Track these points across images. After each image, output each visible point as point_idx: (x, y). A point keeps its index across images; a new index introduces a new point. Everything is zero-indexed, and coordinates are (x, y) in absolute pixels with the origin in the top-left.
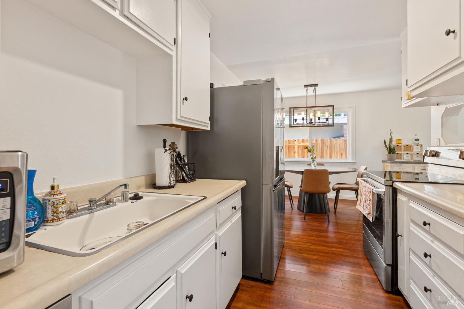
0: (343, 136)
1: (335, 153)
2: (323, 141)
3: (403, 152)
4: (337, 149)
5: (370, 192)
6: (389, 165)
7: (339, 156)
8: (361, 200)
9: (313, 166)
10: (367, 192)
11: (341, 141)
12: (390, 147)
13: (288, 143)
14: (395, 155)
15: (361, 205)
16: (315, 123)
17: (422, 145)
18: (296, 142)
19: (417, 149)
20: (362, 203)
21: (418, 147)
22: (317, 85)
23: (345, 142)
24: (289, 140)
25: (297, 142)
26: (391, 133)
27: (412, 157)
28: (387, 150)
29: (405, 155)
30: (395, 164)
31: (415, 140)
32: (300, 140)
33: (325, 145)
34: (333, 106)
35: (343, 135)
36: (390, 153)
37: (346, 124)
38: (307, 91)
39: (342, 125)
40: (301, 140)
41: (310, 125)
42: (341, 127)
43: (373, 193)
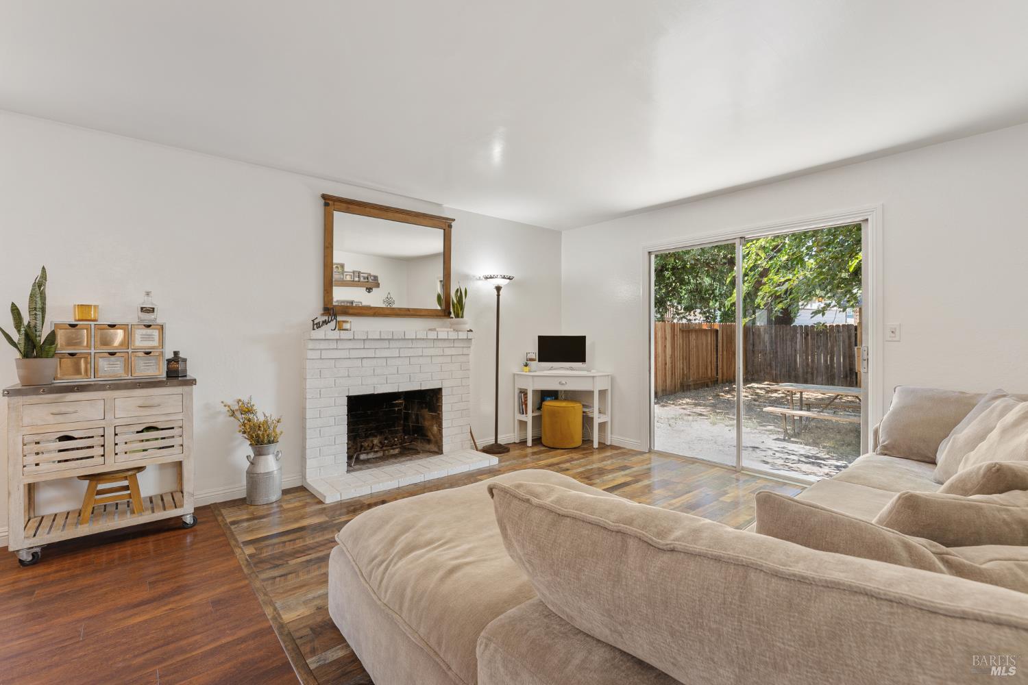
3: (93, 351)
14: (52, 362)
17: (162, 327)
19: (149, 337)
21: (149, 331)
27: (128, 366)
29: (102, 360)
31: (142, 308)
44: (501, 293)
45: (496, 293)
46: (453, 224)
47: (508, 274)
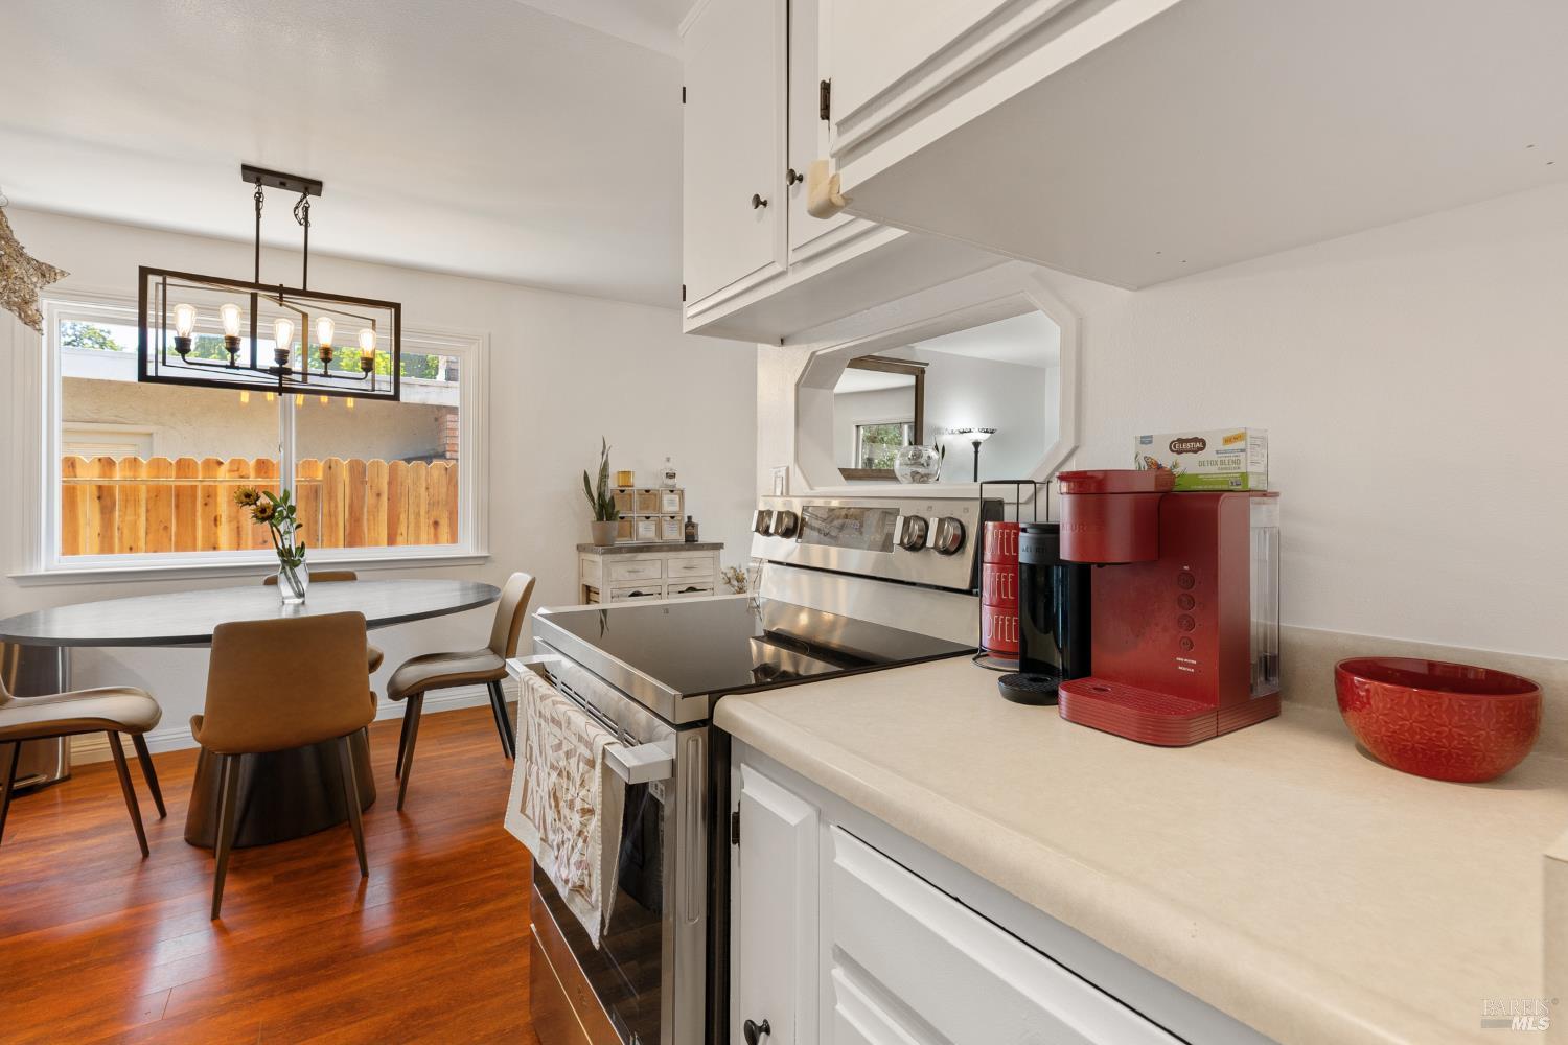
0: (442, 456)
1: (412, 517)
2: (358, 472)
3: (635, 515)
4: (418, 505)
5: (591, 764)
6: (598, 558)
7: (426, 531)
8: (526, 782)
9: (291, 593)
10: (568, 755)
11: (435, 474)
12: (601, 495)
13: (174, 473)
14: (616, 524)
15: (529, 811)
16: (305, 374)
17: (682, 491)
18: (222, 473)
19: (672, 502)
20: (537, 802)
21: (672, 496)
22: (315, 187)
23: (450, 480)
24: (179, 462)
25: (231, 471)
26: (604, 447)
27: (659, 531)
28: (594, 507)
29: (640, 524)
30: (618, 557)
31: (667, 474)
32: (246, 463)
33: (367, 487)
34: (397, 307)
35: (440, 450)
36: (600, 518)
37: (453, 410)
38: (258, 201)
39: (437, 415)
40: (252, 463)
41: (274, 381)
42: (436, 420)
43: (607, 772)
44: (979, 449)
45: (974, 450)
46: (927, 368)
47: (989, 428)
